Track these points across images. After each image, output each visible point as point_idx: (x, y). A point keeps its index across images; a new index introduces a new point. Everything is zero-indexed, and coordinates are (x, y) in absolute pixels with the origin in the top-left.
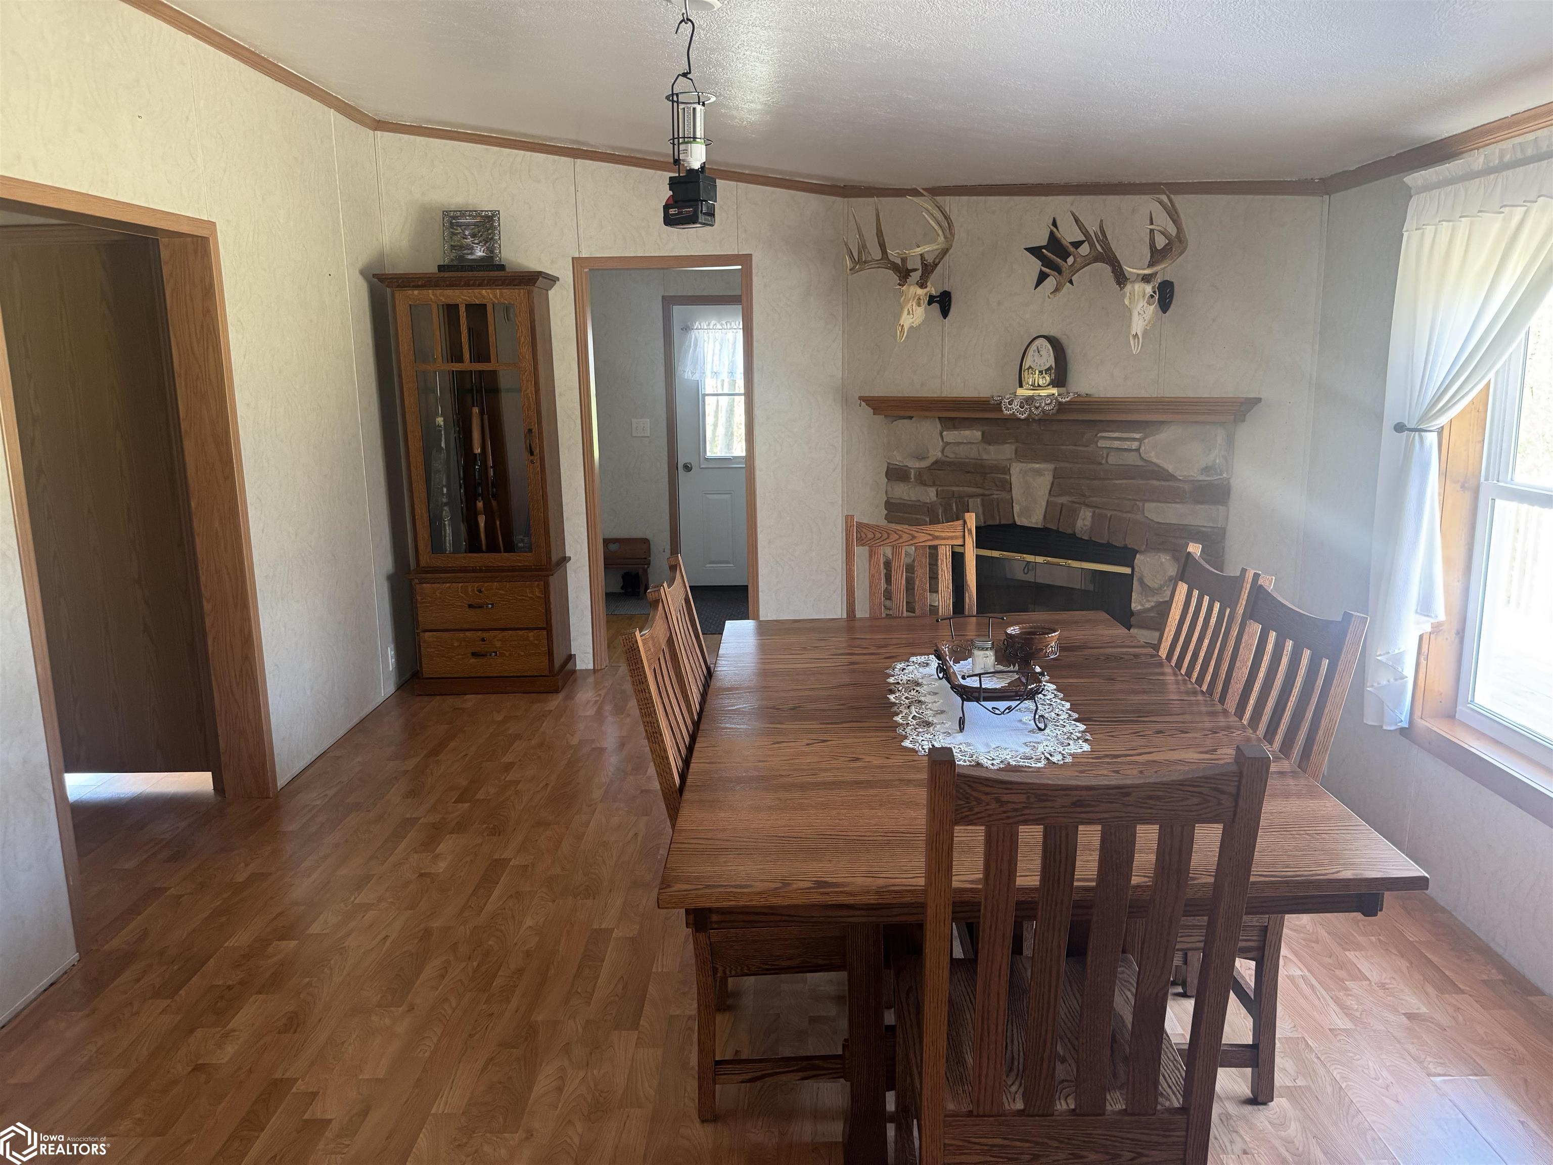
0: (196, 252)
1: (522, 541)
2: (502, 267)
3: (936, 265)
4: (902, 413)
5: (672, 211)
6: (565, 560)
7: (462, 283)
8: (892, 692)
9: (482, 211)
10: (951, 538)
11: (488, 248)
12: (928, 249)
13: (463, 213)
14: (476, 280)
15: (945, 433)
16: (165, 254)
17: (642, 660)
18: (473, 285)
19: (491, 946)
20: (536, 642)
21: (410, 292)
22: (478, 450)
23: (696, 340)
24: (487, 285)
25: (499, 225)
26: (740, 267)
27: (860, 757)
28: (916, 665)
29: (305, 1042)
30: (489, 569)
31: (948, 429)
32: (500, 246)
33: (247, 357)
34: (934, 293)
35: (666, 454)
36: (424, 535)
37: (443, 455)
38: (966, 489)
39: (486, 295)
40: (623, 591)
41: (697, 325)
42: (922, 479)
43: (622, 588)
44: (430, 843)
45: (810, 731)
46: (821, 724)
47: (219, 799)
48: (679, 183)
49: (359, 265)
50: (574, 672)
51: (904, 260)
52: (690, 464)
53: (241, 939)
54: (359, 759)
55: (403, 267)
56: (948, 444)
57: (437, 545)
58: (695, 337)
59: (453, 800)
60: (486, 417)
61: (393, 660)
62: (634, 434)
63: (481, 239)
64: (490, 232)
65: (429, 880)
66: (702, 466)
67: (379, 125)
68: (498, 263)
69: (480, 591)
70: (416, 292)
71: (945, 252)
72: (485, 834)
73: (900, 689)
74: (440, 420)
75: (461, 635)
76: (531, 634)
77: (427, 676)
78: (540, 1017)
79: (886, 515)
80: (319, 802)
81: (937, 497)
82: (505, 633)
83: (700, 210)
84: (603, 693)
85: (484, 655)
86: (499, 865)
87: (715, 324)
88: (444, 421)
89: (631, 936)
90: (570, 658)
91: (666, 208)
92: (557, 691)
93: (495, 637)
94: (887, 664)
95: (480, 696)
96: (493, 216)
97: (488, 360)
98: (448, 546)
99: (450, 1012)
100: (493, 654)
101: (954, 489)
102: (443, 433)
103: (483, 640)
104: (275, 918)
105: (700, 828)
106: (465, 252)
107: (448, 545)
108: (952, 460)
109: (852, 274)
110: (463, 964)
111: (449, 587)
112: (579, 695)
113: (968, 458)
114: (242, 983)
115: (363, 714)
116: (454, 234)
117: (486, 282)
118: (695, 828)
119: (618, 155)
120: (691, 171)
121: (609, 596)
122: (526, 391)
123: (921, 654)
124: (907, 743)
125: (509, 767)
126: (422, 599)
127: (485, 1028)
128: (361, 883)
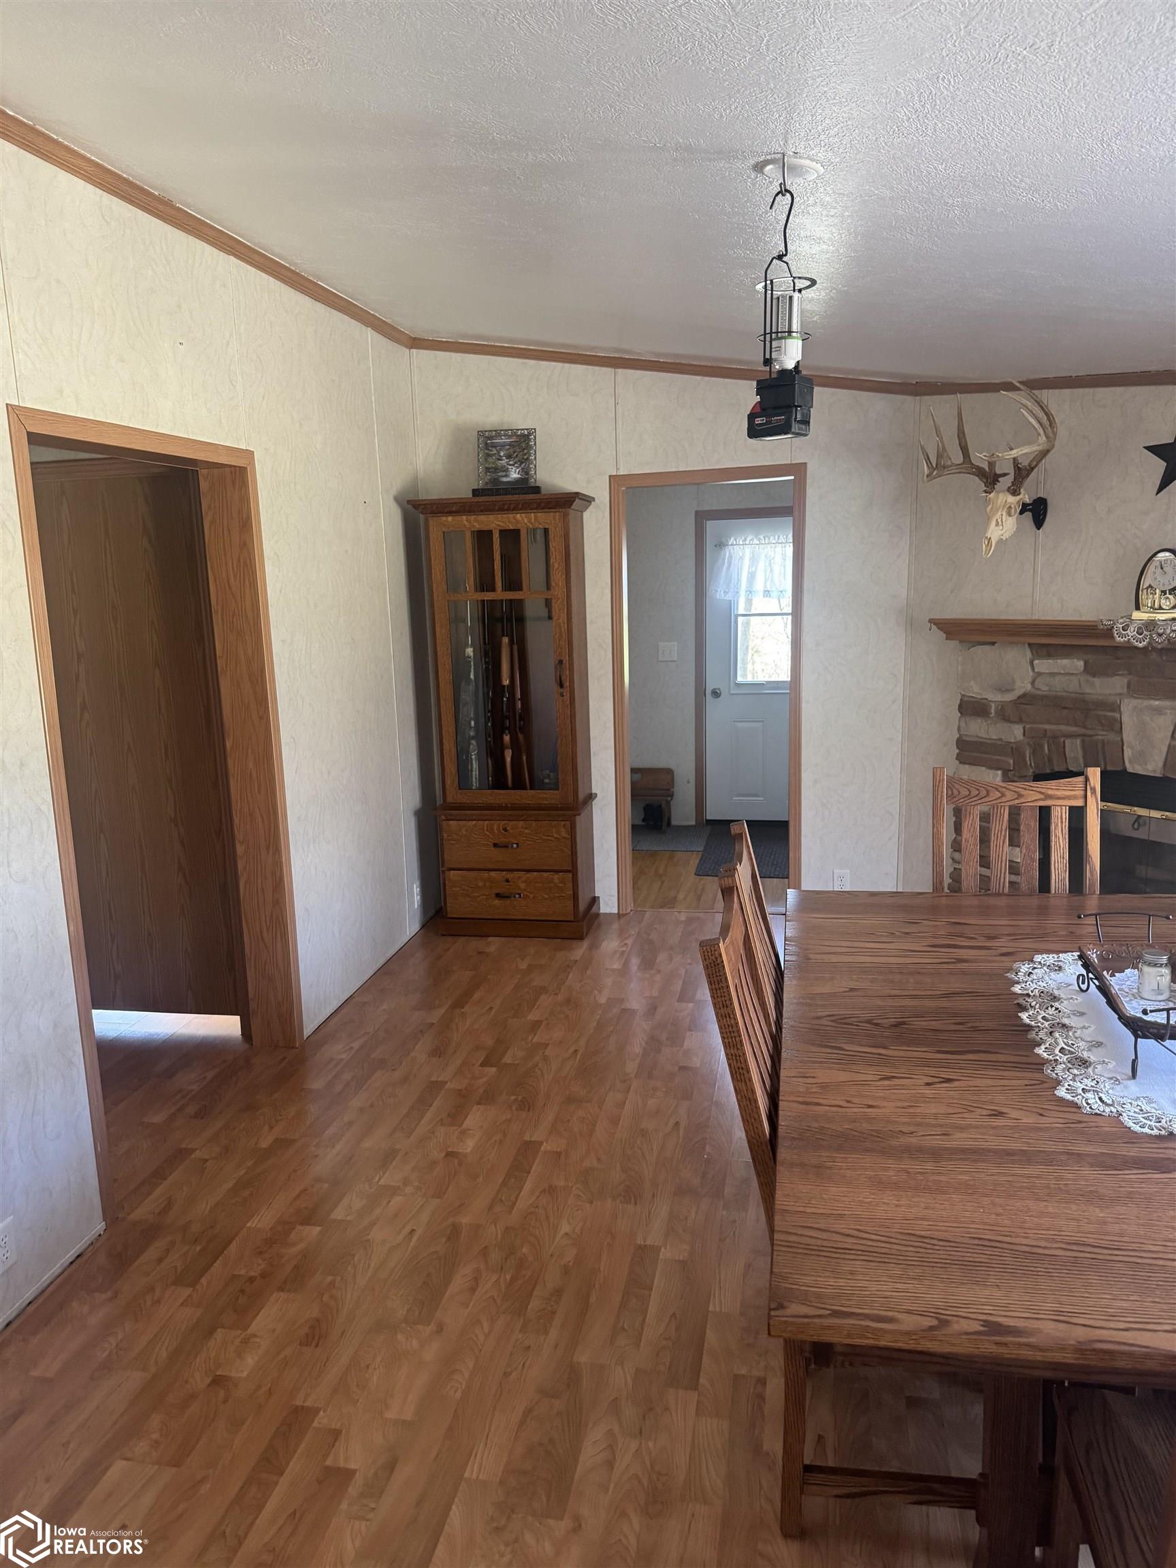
0: (234, 483)
1: (549, 776)
2: (537, 490)
3: (1032, 469)
4: (982, 639)
5: (758, 421)
6: (591, 797)
7: (497, 508)
8: (1024, 1009)
9: (518, 430)
10: (1069, 798)
11: (523, 469)
12: (1023, 452)
13: (498, 433)
14: (510, 504)
15: (1036, 662)
16: (204, 486)
17: (726, 978)
18: (508, 509)
19: (524, 1254)
20: (560, 885)
21: (444, 518)
22: (506, 682)
23: (731, 557)
24: (521, 509)
25: (535, 444)
26: (792, 478)
27: (1004, 1110)
28: (1045, 968)
29: (327, 1360)
30: (514, 807)
31: (1040, 657)
32: (535, 466)
33: (283, 591)
34: (1027, 501)
35: (694, 679)
36: (451, 768)
37: (472, 687)
38: (1063, 728)
39: (522, 520)
40: (643, 823)
41: (732, 541)
42: (1004, 715)
43: (643, 820)
44: (456, 1116)
45: (927, 1063)
46: (939, 1052)
47: (247, 1046)
48: (770, 386)
49: (394, 491)
50: (598, 915)
51: (991, 465)
52: (719, 689)
53: (263, 1220)
54: (385, 1006)
55: (435, 492)
56: (1039, 674)
57: (463, 781)
58: (730, 553)
59: (480, 1062)
60: (515, 647)
61: (419, 897)
62: (661, 658)
63: (516, 460)
64: (525, 451)
65: (456, 1161)
66: (732, 692)
67: (416, 343)
68: (533, 485)
69: (505, 830)
70: (450, 519)
71: (1044, 453)
72: (514, 1108)
73: (1033, 1004)
74: (470, 651)
75: (485, 875)
76: (556, 877)
77: (452, 916)
78: (583, 1357)
79: (958, 754)
80: (344, 1056)
81: (1024, 735)
82: (529, 875)
83: (794, 417)
84: (629, 942)
85: (508, 897)
86: (528, 1149)
87: (752, 540)
88: (474, 651)
89: (681, 1258)
90: (594, 900)
91: (752, 417)
92: (581, 938)
93: (520, 877)
94: (1005, 964)
95: (503, 939)
96: (529, 434)
97: (520, 589)
98: (475, 783)
99: (481, 1338)
100: (517, 896)
101: (1047, 727)
102: (472, 664)
103: (507, 881)
104: (298, 1196)
105: (809, 1210)
106: (500, 474)
107: (474, 780)
108: (1045, 693)
109: (929, 481)
110: (495, 1277)
111: (475, 825)
112: (604, 944)
113: (1066, 691)
114: (264, 1275)
115: (389, 955)
116: (489, 455)
117: (520, 506)
118: (801, 1209)
119: (663, 362)
120: (783, 372)
121: (635, 828)
122: (558, 619)
123: (1049, 952)
124: (1061, 1092)
125: (536, 1026)
126: (448, 836)
127: (521, 1366)
128: (388, 1158)
